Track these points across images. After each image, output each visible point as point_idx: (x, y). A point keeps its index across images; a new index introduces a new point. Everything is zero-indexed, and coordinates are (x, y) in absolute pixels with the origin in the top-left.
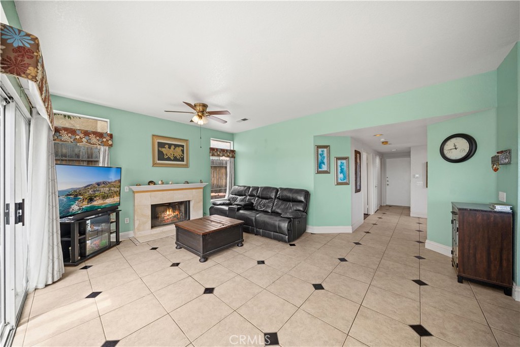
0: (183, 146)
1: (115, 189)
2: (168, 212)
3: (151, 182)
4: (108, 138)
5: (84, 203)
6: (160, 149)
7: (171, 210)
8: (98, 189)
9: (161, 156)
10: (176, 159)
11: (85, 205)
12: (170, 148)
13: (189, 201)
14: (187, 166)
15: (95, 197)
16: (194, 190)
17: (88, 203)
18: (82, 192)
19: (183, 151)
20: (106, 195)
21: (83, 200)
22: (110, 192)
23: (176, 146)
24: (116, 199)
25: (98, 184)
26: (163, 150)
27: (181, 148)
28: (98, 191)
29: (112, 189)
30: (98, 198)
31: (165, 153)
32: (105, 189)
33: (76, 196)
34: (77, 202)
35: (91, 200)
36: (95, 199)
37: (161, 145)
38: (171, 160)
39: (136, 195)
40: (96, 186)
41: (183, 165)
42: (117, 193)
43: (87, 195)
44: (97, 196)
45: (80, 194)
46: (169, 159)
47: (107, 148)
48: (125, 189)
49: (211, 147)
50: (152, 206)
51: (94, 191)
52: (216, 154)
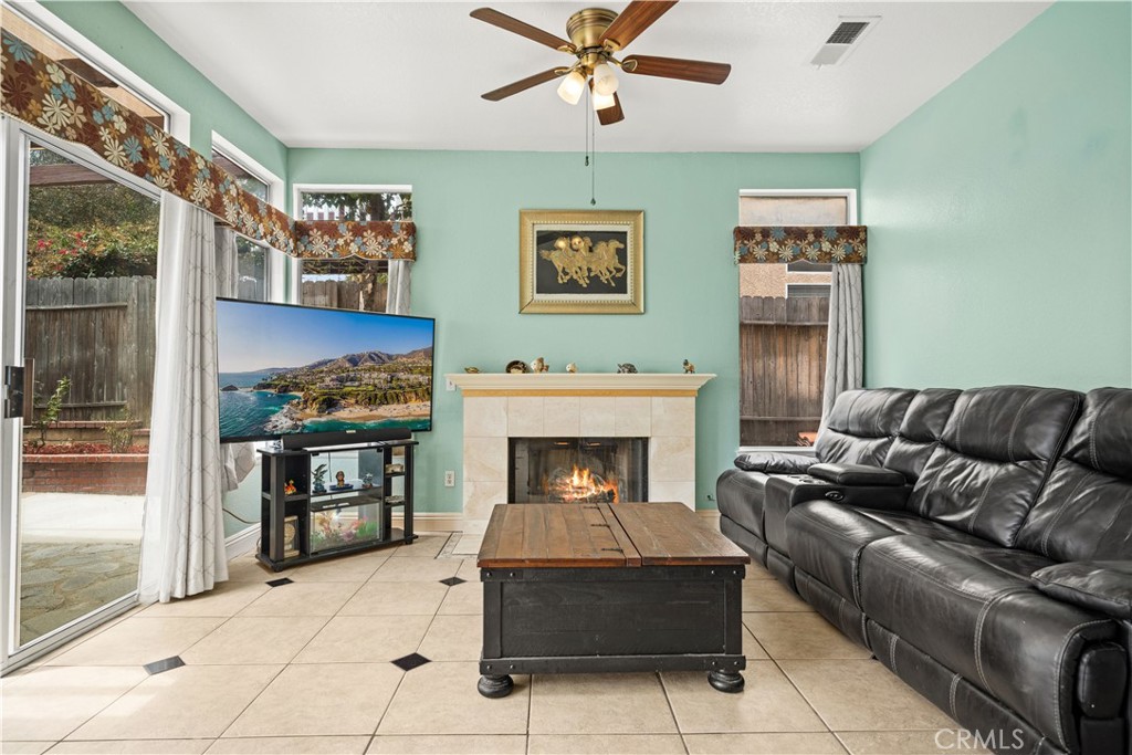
0: (621, 236)
1: (412, 377)
2: (576, 480)
3: (513, 365)
5: (308, 411)
6: (545, 254)
7: (586, 473)
8: (352, 374)
9: (548, 280)
10: (596, 285)
11: (312, 417)
12: (575, 247)
13: (645, 441)
14: (632, 309)
15: (344, 396)
16: (657, 400)
17: (321, 412)
18: (302, 380)
19: (622, 255)
20: (380, 394)
21: (306, 402)
22: (394, 384)
23: (596, 238)
24: (415, 409)
25: (354, 361)
26: (555, 256)
27: (615, 244)
28: (352, 380)
29: (402, 375)
30: (353, 401)
31: (559, 265)
32: (375, 375)
33: (285, 389)
34: (286, 407)
35: (329, 403)
36: (343, 402)
37: (546, 239)
38: (579, 290)
39: (467, 401)
40: (347, 365)
41: (622, 305)
42: (420, 390)
43: (316, 390)
44: (349, 393)
45: (297, 387)
46: (572, 287)
48: (447, 379)
49: (745, 222)
50: (513, 443)
51: (341, 380)
52: (759, 252)
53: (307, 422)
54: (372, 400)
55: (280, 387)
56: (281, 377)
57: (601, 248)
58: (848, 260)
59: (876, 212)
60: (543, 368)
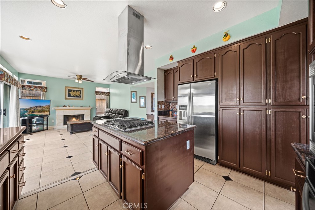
0: (81, 91)
1: (46, 109)
2: (73, 120)
3: (64, 106)
4: (45, 88)
6: (69, 92)
7: (75, 118)
9: (69, 95)
10: (77, 96)
11: (30, 113)
12: (74, 92)
13: (84, 115)
14: (82, 99)
16: (85, 110)
19: (81, 93)
22: (43, 110)
23: (77, 91)
24: (48, 113)
25: (36, 107)
26: (71, 93)
31: (71, 94)
32: (40, 109)
33: (27, 110)
34: (27, 112)
35: (33, 112)
36: (35, 112)
37: (69, 91)
38: (74, 97)
39: (57, 111)
41: (81, 99)
42: (47, 111)
43: (31, 110)
45: (28, 110)
46: (73, 96)
47: (44, 92)
48: (52, 108)
49: (96, 91)
50: (64, 116)
51: (35, 109)
52: (98, 94)
53: (30, 114)
54: (39, 112)
55: (26, 110)
56: (26, 109)
57: (78, 92)
58: (108, 95)
59: (111, 91)
60: (69, 106)
